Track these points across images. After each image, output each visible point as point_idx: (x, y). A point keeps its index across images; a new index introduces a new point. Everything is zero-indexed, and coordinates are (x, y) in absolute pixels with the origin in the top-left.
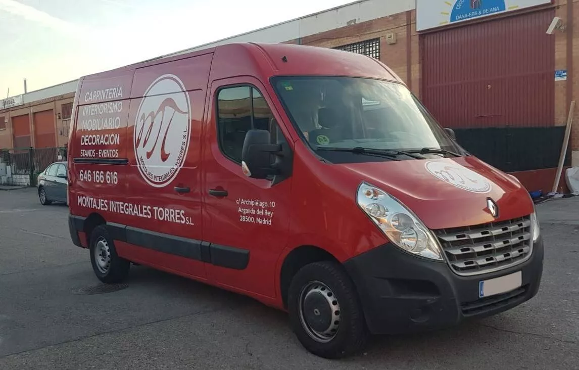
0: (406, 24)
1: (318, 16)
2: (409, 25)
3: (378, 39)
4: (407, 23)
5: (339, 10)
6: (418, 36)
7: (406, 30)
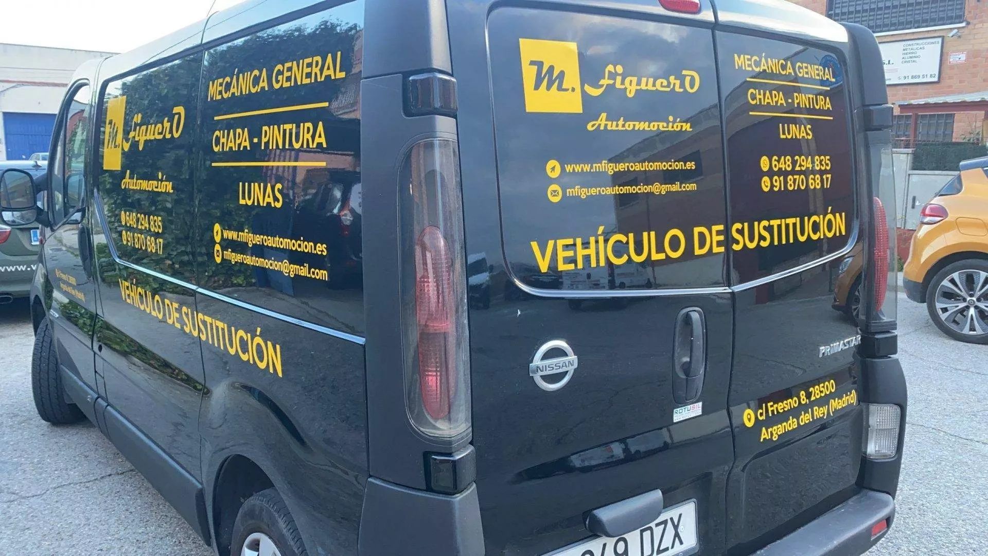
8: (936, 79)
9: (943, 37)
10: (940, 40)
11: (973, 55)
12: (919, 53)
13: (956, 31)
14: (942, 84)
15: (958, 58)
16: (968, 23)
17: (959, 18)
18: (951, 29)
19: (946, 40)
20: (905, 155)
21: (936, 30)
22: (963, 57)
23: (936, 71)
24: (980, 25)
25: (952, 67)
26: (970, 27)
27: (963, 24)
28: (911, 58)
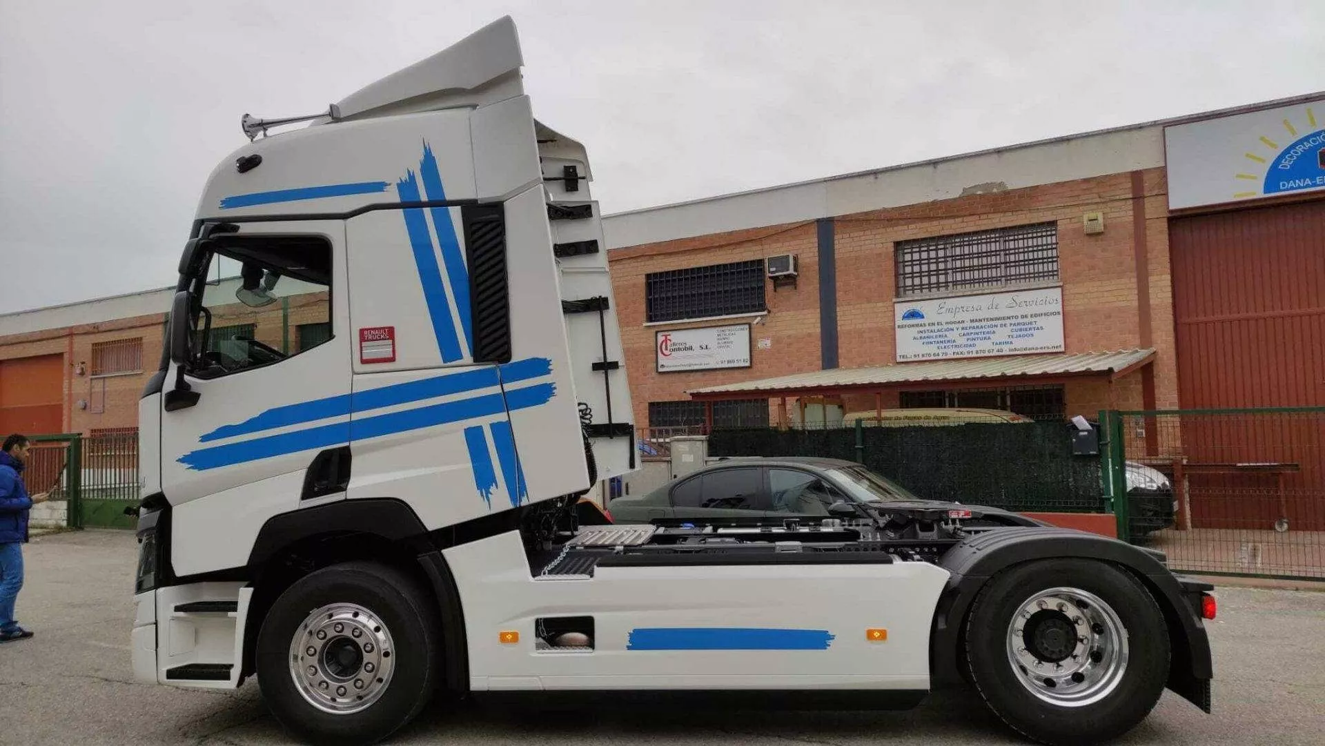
0: (1131, 196)
1: (880, 176)
2: (1138, 198)
3: (1053, 224)
4: (1133, 192)
5: (940, 167)
6: (1165, 220)
7: (1131, 207)
8: (748, 364)
9: (750, 325)
10: (747, 326)
11: (777, 341)
12: (732, 338)
13: (759, 318)
14: (754, 369)
15: (764, 344)
16: (769, 312)
17: (761, 307)
18: (756, 317)
19: (753, 326)
20: (700, 442)
21: (743, 318)
22: (768, 343)
23: (748, 357)
24: (779, 314)
25: (762, 351)
26: (772, 315)
27: (765, 313)
28: (724, 343)
